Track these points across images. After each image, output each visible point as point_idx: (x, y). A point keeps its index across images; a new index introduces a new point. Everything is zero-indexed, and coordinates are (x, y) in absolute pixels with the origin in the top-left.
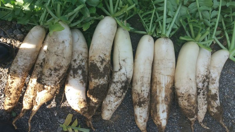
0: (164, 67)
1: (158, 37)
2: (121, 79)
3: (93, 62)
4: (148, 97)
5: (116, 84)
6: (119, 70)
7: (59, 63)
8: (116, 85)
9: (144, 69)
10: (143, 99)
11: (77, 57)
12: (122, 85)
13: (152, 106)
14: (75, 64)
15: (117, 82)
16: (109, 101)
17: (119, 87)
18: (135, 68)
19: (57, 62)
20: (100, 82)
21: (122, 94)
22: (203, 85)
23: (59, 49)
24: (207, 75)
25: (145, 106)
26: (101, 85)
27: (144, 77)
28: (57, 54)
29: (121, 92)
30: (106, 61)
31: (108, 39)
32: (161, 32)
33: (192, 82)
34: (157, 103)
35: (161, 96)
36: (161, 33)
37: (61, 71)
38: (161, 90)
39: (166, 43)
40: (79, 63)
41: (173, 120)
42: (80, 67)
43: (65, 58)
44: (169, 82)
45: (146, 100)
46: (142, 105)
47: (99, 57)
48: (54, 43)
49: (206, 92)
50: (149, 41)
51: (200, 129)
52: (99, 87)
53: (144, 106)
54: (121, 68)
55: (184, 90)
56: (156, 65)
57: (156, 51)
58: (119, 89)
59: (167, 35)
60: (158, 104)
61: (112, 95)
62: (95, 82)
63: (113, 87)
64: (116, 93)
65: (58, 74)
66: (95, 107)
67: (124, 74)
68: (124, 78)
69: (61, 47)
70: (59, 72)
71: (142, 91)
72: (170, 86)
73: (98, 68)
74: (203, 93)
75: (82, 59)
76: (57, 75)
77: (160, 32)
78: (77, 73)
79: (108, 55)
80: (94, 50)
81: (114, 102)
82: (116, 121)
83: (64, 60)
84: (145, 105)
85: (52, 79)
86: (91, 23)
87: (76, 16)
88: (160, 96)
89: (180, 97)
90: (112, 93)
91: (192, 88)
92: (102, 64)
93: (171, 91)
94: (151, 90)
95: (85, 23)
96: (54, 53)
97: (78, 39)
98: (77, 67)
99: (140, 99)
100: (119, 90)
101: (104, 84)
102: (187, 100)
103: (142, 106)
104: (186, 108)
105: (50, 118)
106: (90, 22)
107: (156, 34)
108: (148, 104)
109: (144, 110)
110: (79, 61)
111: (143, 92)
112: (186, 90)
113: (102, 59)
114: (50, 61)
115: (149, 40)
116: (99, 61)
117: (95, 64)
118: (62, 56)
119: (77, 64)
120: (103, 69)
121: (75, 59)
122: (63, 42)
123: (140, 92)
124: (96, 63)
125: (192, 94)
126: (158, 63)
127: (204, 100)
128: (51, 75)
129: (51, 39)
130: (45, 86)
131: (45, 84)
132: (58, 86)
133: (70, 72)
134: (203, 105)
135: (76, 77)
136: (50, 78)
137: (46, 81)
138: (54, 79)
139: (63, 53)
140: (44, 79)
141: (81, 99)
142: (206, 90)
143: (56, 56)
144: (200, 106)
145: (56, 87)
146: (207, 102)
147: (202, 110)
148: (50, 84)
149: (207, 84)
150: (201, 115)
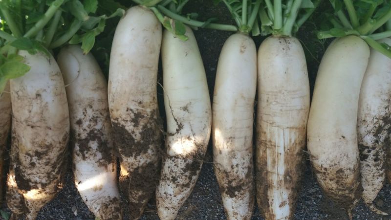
0: (281, 110)
1: (265, 34)
2: (184, 151)
3: (116, 122)
4: (247, 176)
5: (173, 161)
6: (178, 131)
7: (42, 142)
8: (174, 164)
9: (234, 120)
10: (236, 181)
11: (82, 113)
12: (187, 162)
13: (258, 190)
14: (82, 130)
15: (177, 157)
16: (165, 193)
17: (180, 167)
18: (214, 116)
19: (37, 140)
20: (139, 162)
21: (190, 178)
22: (375, 138)
23: (32, 114)
24: (388, 115)
25: (242, 194)
26: (142, 167)
27: (234, 138)
28: (30, 123)
29: (186, 176)
30: (146, 115)
31: (142, 67)
32: (272, 23)
33: (347, 144)
34: (268, 186)
35: (276, 172)
36: (273, 25)
37: (50, 154)
38: (276, 160)
39: (284, 51)
40: (89, 126)
41: (309, 203)
42: (92, 136)
43: (50, 129)
44: (293, 141)
45: (244, 183)
46: (236, 193)
47: (127, 111)
48: (20, 101)
49: (383, 153)
50: (242, 52)
52: (140, 172)
53: (239, 195)
54: (180, 127)
55: (329, 162)
56: (263, 104)
57: (262, 72)
58: (182, 171)
59: (287, 30)
60: (270, 190)
61: (168, 182)
62: (129, 163)
63: (169, 167)
64: (177, 180)
65: (48, 160)
66: (139, 205)
67: (189, 139)
68: (189, 148)
69: (36, 108)
70: (47, 157)
71: (232, 167)
72: (297, 149)
73: (129, 134)
74: (374, 155)
75: (93, 118)
76: (45, 163)
77: (270, 24)
78: (89, 149)
79: (149, 101)
80: (115, 95)
81: (175, 196)
83: (50, 132)
84: (242, 192)
85: (38, 172)
86: (98, 30)
87: (60, 22)
88: (274, 173)
89: (319, 172)
90: (168, 179)
91: (347, 156)
92: (136, 125)
93: (299, 159)
94: (254, 159)
95: (85, 32)
96: (24, 123)
97: (78, 72)
98: (87, 135)
99: (230, 182)
100: (182, 174)
101: (149, 163)
102: (335, 181)
103: (235, 196)
105: (66, 219)
106: (95, 29)
107: (260, 30)
108: (248, 189)
109: (241, 202)
110: (87, 123)
111: (235, 169)
112: (331, 162)
114: (23, 139)
115: (243, 49)
116: (129, 119)
117: (121, 126)
118: (43, 125)
119: (85, 130)
120: (140, 135)
121: (78, 119)
122: (38, 95)
123: (229, 169)
124: (124, 124)
125: (346, 167)
126: (268, 101)
127: (377, 169)
128: (33, 165)
129: (12, 91)
130: (31, 184)
131: (29, 181)
132: (57, 178)
133: (74, 146)
134: (376, 178)
135: (87, 158)
136: (34, 171)
137: (29, 175)
138: (43, 171)
139: (44, 120)
140: (24, 172)
141: (107, 197)
142: (382, 150)
143: (29, 128)
144: (367, 180)
145: (53, 180)
146: (383, 170)
147: (371, 187)
148: (38, 180)
149: (385, 135)
150: (370, 193)
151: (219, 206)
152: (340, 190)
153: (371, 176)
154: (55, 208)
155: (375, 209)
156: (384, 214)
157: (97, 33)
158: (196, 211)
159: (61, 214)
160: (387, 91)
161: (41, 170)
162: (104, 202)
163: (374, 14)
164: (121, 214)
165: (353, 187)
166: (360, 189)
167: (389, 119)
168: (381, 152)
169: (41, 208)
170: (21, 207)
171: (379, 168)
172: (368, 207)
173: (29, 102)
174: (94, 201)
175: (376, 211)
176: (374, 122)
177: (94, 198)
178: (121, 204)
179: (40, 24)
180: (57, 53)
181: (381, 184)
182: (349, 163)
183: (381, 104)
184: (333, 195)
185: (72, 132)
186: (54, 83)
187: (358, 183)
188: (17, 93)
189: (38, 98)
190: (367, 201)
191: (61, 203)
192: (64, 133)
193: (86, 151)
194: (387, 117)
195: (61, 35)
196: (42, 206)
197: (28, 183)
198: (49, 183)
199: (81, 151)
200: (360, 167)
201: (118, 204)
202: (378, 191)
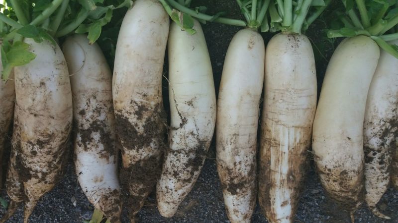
0: (287, 109)
1: (274, 31)
2: (187, 146)
3: (120, 113)
4: (250, 174)
5: (176, 155)
6: (181, 125)
7: (44, 130)
8: (176, 158)
9: (238, 117)
10: (239, 179)
11: (85, 104)
12: (190, 157)
13: (260, 188)
14: (85, 121)
15: (179, 152)
16: (166, 188)
17: (182, 161)
18: (219, 112)
19: (39, 129)
20: (141, 155)
21: (192, 173)
22: (381, 141)
23: (36, 102)
24: (395, 118)
25: (243, 192)
26: (144, 160)
27: (238, 135)
28: (33, 112)
29: (188, 171)
30: (149, 109)
31: (148, 59)
32: (281, 20)
33: (352, 145)
34: (271, 185)
35: (280, 171)
36: (282, 22)
37: (52, 143)
38: (280, 159)
39: (293, 49)
40: (92, 117)
41: (311, 203)
42: (95, 127)
43: (53, 118)
44: (298, 141)
45: (246, 181)
46: (238, 190)
47: (131, 103)
48: (24, 89)
49: (389, 156)
50: (250, 47)
51: (370, 217)
52: (141, 165)
53: (241, 193)
54: (184, 121)
55: (333, 163)
56: (269, 102)
57: (269, 69)
58: (184, 165)
59: (297, 28)
60: (273, 189)
61: (170, 176)
62: (132, 155)
63: (171, 162)
64: (178, 174)
65: (50, 150)
66: (139, 198)
67: (192, 133)
68: (192, 143)
69: (39, 97)
70: (48, 146)
71: (235, 164)
72: (302, 149)
73: (132, 127)
74: (379, 158)
75: (97, 109)
76: (47, 152)
77: (279, 20)
78: (91, 140)
79: (153, 94)
80: (120, 86)
81: (176, 191)
82: (190, 211)
83: (53, 122)
84: (244, 189)
85: (40, 160)
86: (105, 20)
87: (66, 11)
88: (277, 172)
89: (323, 173)
90: (170, 173)
91: (352, 158)
92: (139, 118)
93: (303, 158)
94: (258, 156)
95: (92, 22)
96: (27, 111)
97: (83, 62)
98: (89, 126)
99: (232, 179)
100: (184, 169)
101: (151, 156)
102: (338, 182)
103: (237, 193)
104: (335, 195)
105: (65, 210)
106: (102, 19)
107: (270, 26)
108: (250, 187)
109: (242, 199)
110: (91, 114)
111: (238, 167)
112: (336, 163)
113: (139, 107)
114: (26, 128)
115: (251, 45)
116: (132, 111)
117: (124, 118)
118: (46, 114)
119: (88, 120)
120: (143, 128)
121: (81, 109)
122: (42, 84)
123: (231, 166)
124: (128, 117)
125: (351, 169)
126: (274, 99)
127: (382, 172)
128: (34, 153)
129: (16, 79)
130: (31, 172)
131: (30, 169)
132: (57, 167)
133: (77, 136)
134: (380, 181)
135: (89, 148)
136: (36, 159)
137: (30, 163)
138: (44, 160)
139: (47, 109)
140: (25, 160)
141: (107, 189)
142: (387, 153)
143: (32, 116)
144: (371, 183)
145: (54, 170)
146: (388, 174)
147: (374, 190)
148: (39, 169)
149: (392, 138)
150: (374, 196)
151: (220, 203)
152: (343, 192)
153: (375, 179)
154: (54, 197)
155: (378, 213)
156: (387, 218)
157: (103, 24)
158: (196, 207)
159: (60, 204)
160: (395, 94)
161: (42, 159)
162: (104, 193)
163: (386, 15)
164: (120, 206)
165: (356, 190)
166: (364, 192)
167: (396, 122)
168: (387, 155)
169: (41, 197)
170: (20, 195)
171: (383, 171)
172: (371, 211)
173: (33, 90)
174: (94, 192)
175: (379, 215)
176: (381, 125)
177: (94, 189)
178: (121, 197)
179: (47, 12)
180: (62, 42)
181: (385, 188)
182: (354, 165)
183: (389, 106)
184: (335, 197)
185: (75, 122)
186: (58, 72)
187: (362, 186)
188: (21, 80)
189: (43, 86)
190: (370, 204)
191: (61, 193)
192: (67, 123)
193: (88, 142)
194: (394, 120)
195: (68, 24)
196: (41, 195)
197: (29, 172)
198: (50, 173)
199: (84, 141)
200: (364, 169)
201: (118, 197)
202: (382, 194)
